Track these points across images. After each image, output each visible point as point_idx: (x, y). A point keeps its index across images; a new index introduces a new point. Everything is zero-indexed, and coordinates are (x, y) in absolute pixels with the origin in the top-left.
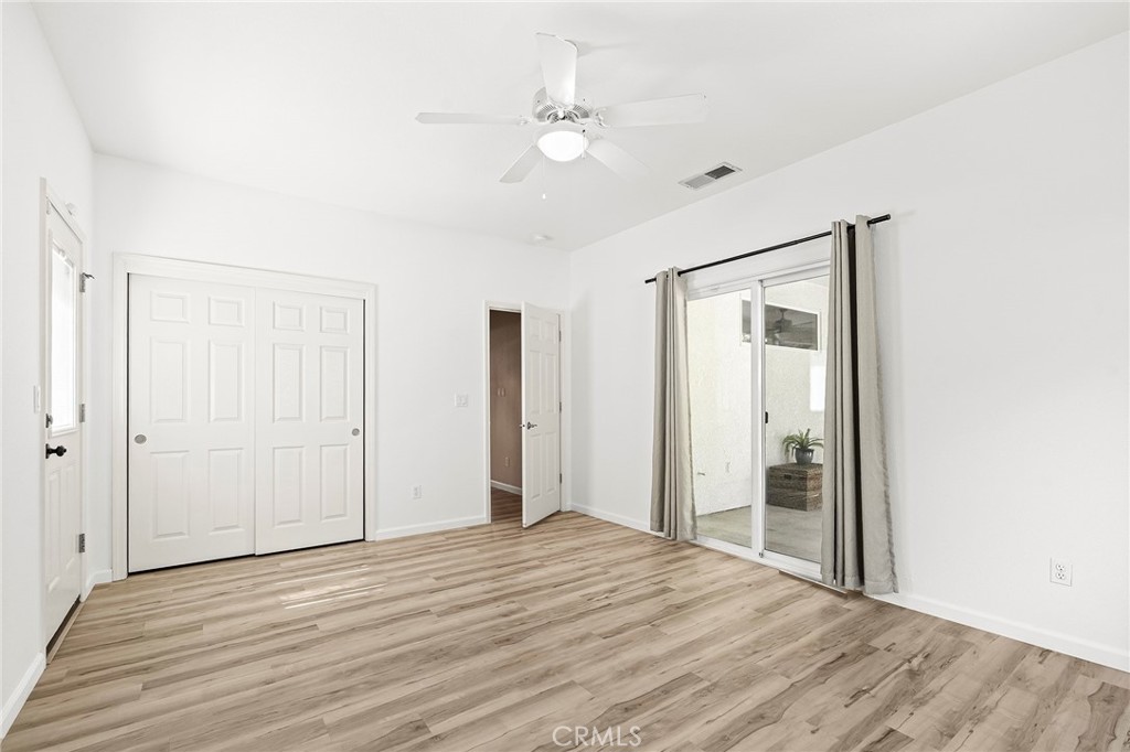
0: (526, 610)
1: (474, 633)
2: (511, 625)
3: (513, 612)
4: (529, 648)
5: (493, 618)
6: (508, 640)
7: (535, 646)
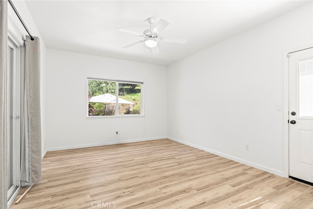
0: (159, 188)
1: (176, 180)
2: (164, 182)
3: (164, 187)
4: (159, 175)
5: (171, 185)
6: (165, 177)
7: (158, 175)
